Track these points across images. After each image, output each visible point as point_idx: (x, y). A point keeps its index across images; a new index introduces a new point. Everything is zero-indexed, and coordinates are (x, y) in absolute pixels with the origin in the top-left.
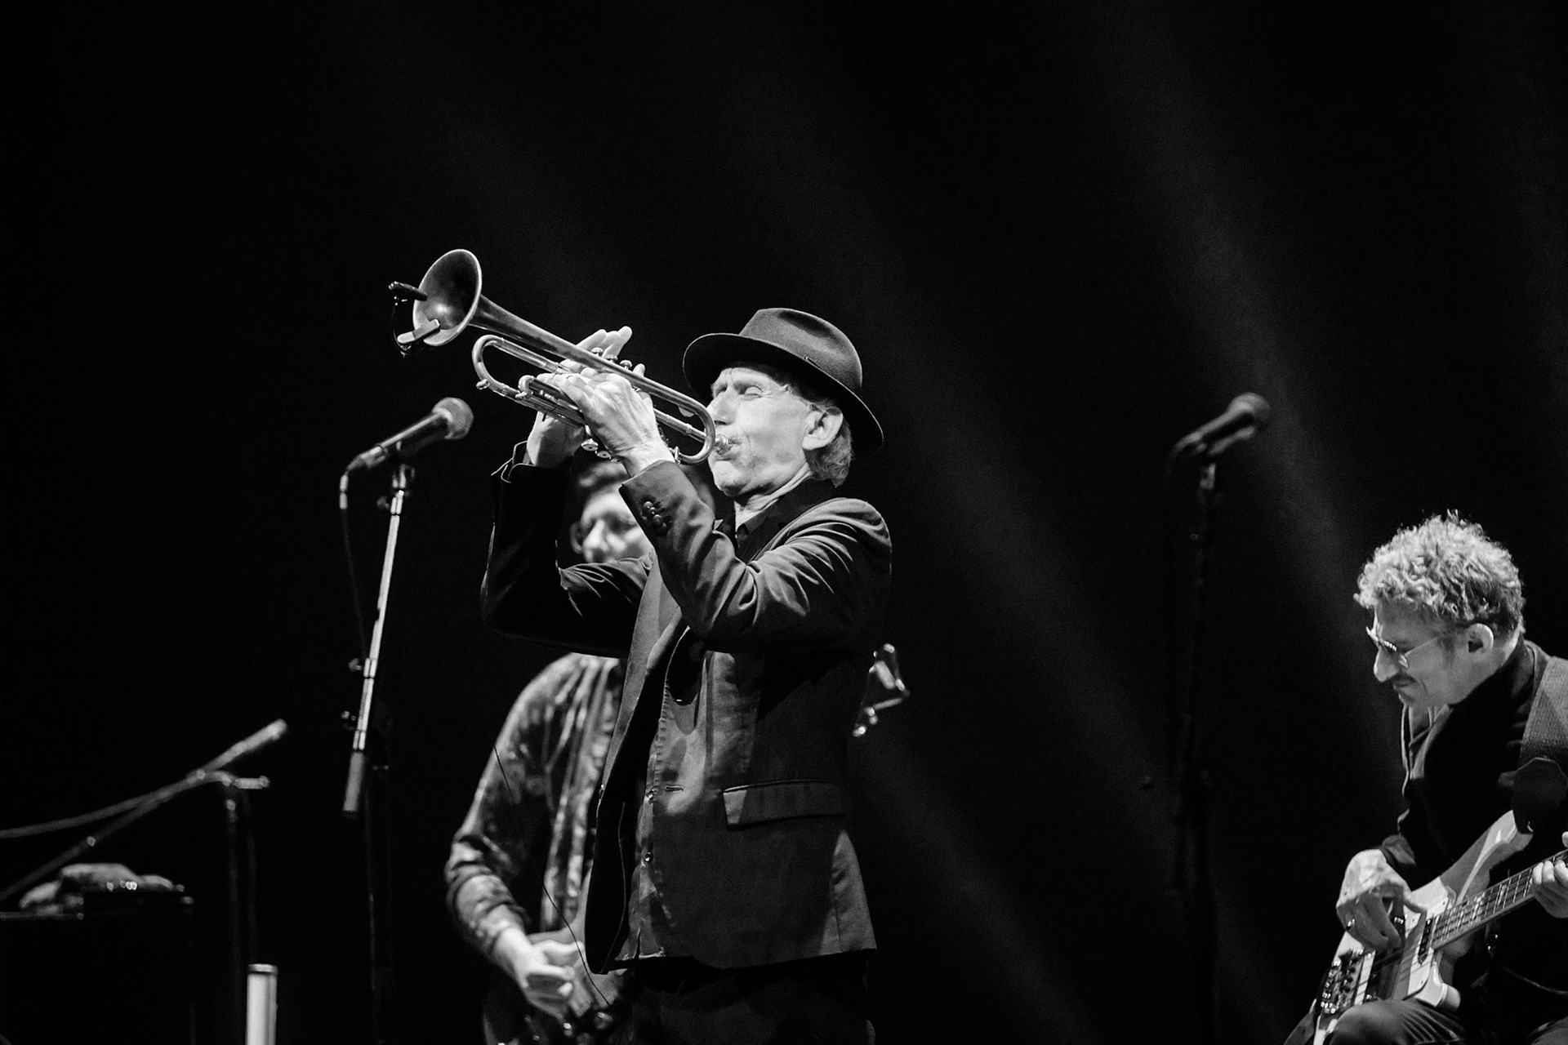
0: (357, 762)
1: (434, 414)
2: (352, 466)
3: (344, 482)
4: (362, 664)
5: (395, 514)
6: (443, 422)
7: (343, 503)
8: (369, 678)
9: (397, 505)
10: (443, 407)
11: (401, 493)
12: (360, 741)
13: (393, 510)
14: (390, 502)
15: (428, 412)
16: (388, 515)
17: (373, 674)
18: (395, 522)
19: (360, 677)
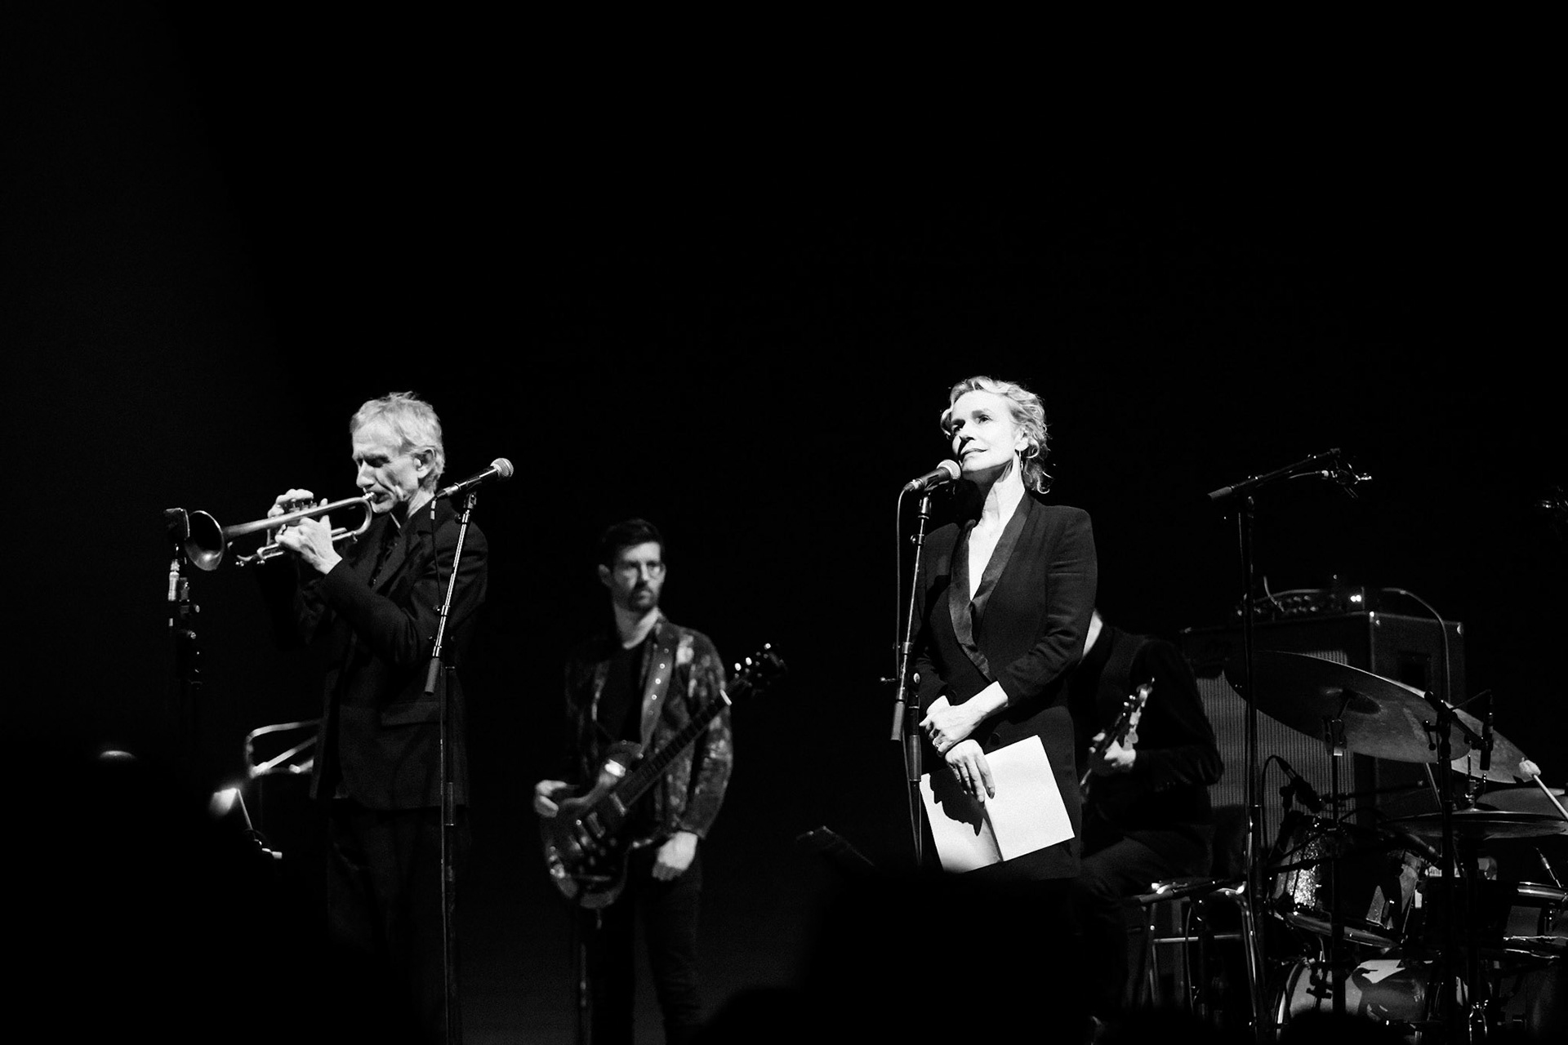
0: (434, 665)
1: (492, 468)
4: (441, 608)
5: (464, 523)
6: (496, 473)
7: (433, 517)
8: (444, 616)
10: (496, 464)
11: (468, 511)
12: (437, 652)
14: (462, 516)
15: (487, 465)
17: (446, 614)
18: (464, 527)
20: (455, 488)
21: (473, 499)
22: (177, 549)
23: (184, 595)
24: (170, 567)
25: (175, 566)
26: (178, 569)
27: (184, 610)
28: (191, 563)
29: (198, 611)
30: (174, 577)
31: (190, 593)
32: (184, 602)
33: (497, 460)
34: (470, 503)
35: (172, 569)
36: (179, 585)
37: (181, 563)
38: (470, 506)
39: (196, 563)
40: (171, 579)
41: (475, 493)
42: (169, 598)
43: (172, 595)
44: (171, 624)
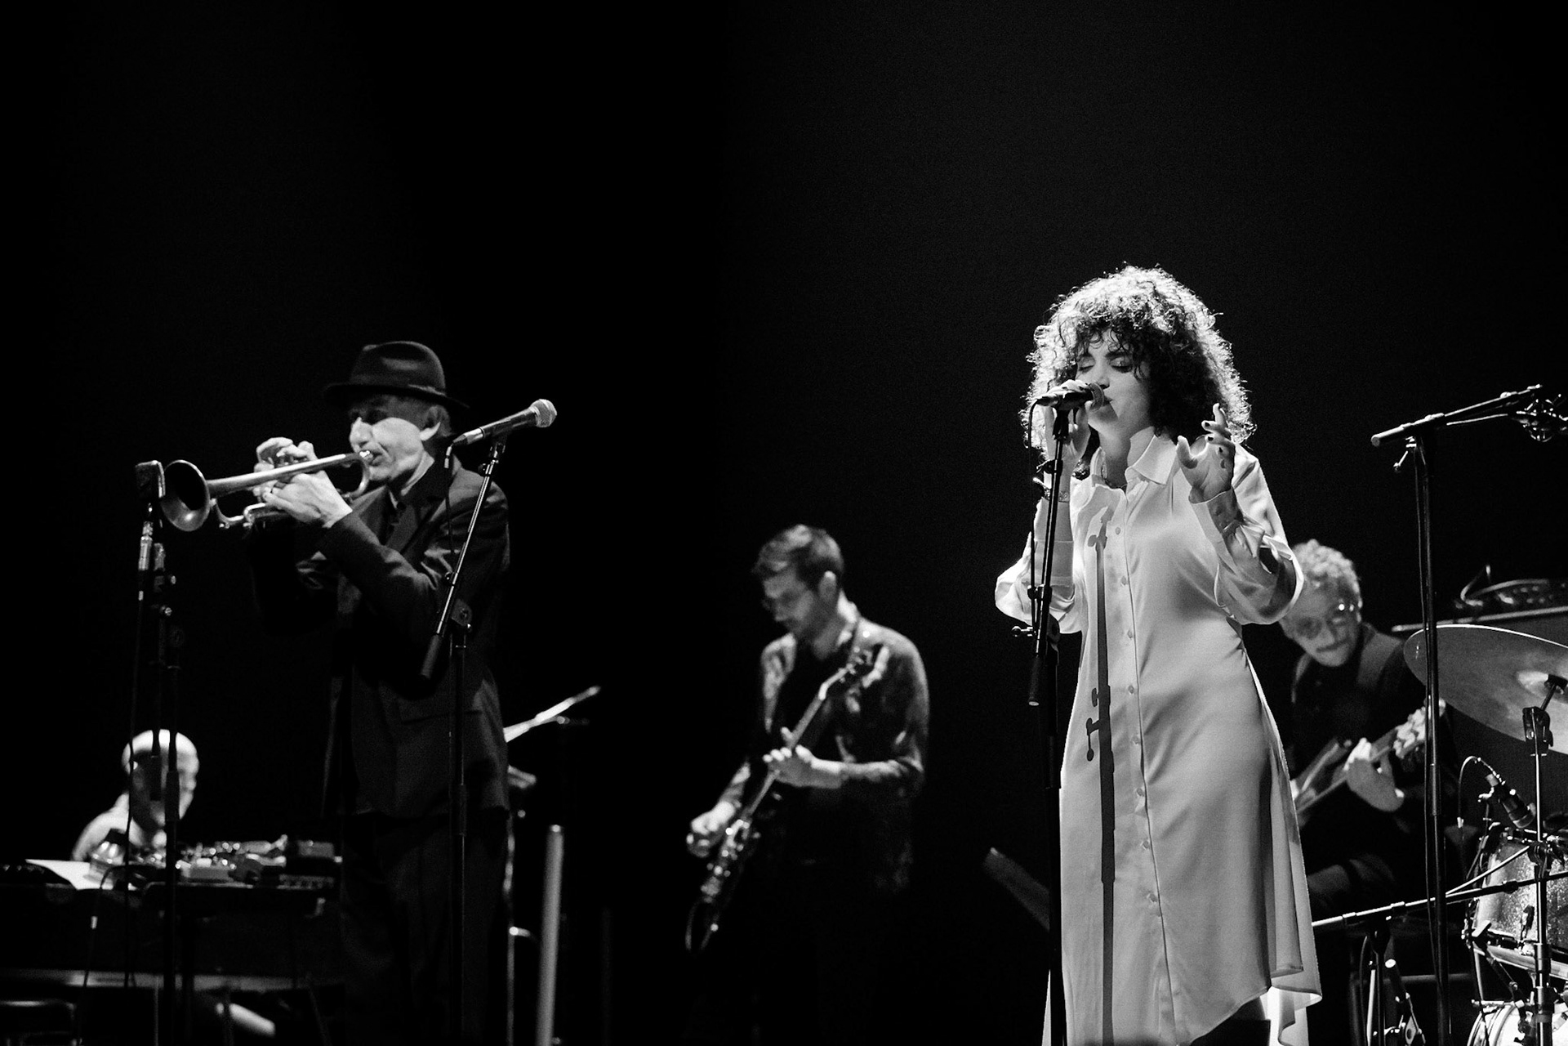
0: (435, 644)
20: (478, 431)
21: (500, 446)
22: (150, 510)
23: (160, 562)
24: (142, 530)
25: (147, 529)
26: (151, 534)
27: (159, 581)
28: (167, 524)
29: (174, 583)
30: (146, 541)
31: (166, 561)
32: (159, 572)
33: (536, 400)
34: (496, 450)
35: (144, 533)
36: (152, 553)
37: (155, 527)
38: (496, 454)
39: (174, 523)
40: (142, 545)
42: (140, 567)
43: (143, 564)
44: (141, 597)
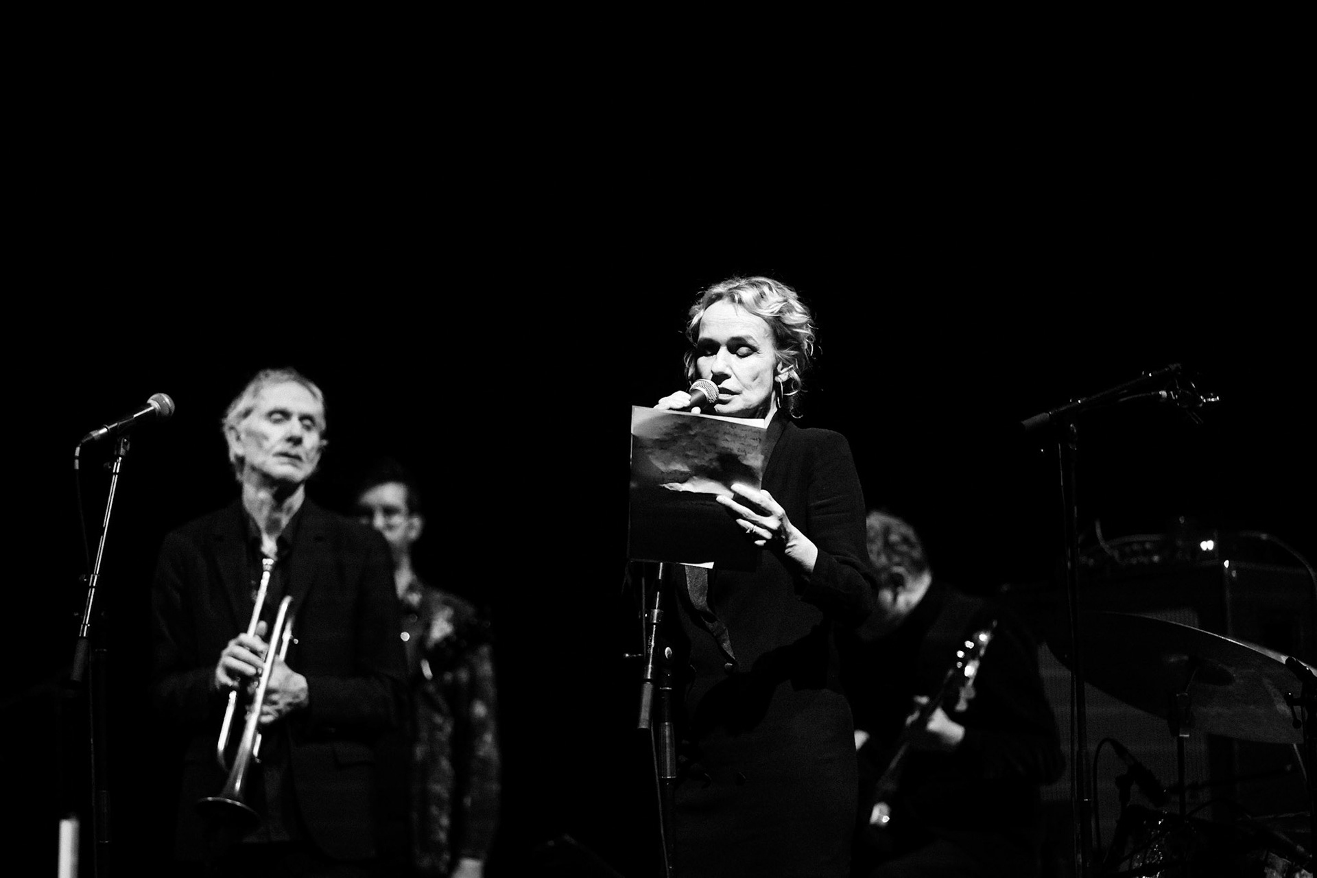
0: (81, 648)
1: (149, 405)
2: (84, 441)
3: (78, 449)
4: (89, 578)
5: (115, 473)
6: (154, 411)
7: (77, 467)
8: (92, 587)
9: (117, 468)
10: (154, 400)
11: (120, 458)
12: (84, 633)
13: (114, 471)
14: (112, 465)
16: (111, 474)
17: (94, 585)
18: (115, 479)
19: (87, 587)
20: (104, 431)
21: (125, 444)
33: (154, 396)
34: (122, 448)
38: (122, 451)
41: (129, 437)
